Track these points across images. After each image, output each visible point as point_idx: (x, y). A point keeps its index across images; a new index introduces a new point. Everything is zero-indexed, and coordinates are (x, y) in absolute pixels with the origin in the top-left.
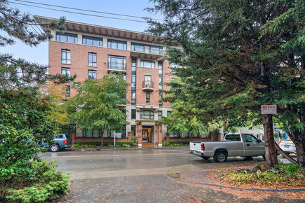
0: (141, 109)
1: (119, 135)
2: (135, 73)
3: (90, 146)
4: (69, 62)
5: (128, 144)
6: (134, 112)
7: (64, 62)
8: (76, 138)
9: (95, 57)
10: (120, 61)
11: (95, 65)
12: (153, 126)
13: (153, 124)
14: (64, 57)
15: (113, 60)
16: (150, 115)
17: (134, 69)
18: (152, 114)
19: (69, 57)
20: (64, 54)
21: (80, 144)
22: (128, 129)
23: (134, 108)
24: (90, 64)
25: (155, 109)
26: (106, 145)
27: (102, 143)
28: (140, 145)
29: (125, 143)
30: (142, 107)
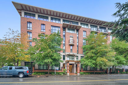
0: (68, 55)
1: (57, 68)
2: (65, 36)
3: (42, 74)
4: (31, 29)
6: (64, 56)
7: (28, 29)
8: (35, 69)
9: (44, 26)
10: (57, 29)
11: (44, 31)
13: (74, 63)
14: (28, 26)
15: (54, 28)
16: (72, 58)
17: (64, 34)
18: (73, 57)
19: (31, 26)
20: (28, 25)
21: (37, 73)
22: (62, 65)
23: (64, 54)
24: (42, 31)
25: (75, 55)
26: (50, 73)
28: (68, 74)
29: (61, 73)
30: (68, 54)
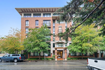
0: (57, 43)
2: (54, 27)
4: (28, 25)
5: (51, 59)
6: (54, 44)
7: (26, 25)
9: (38, 22)
10: (48, 22)
11: (38, 25)
12: (63, 50)
15: (45, 22)
16: (61, 45)
17: (54, 25)
18: (62, 45)
20: (26, 22)
22: (52, 52)
23: (54, 42)
24: (36, 25)
25: (63, 43)
26: (41, 59)
27: (39, 58)
28: (56, 59)
30: (57, 42)
